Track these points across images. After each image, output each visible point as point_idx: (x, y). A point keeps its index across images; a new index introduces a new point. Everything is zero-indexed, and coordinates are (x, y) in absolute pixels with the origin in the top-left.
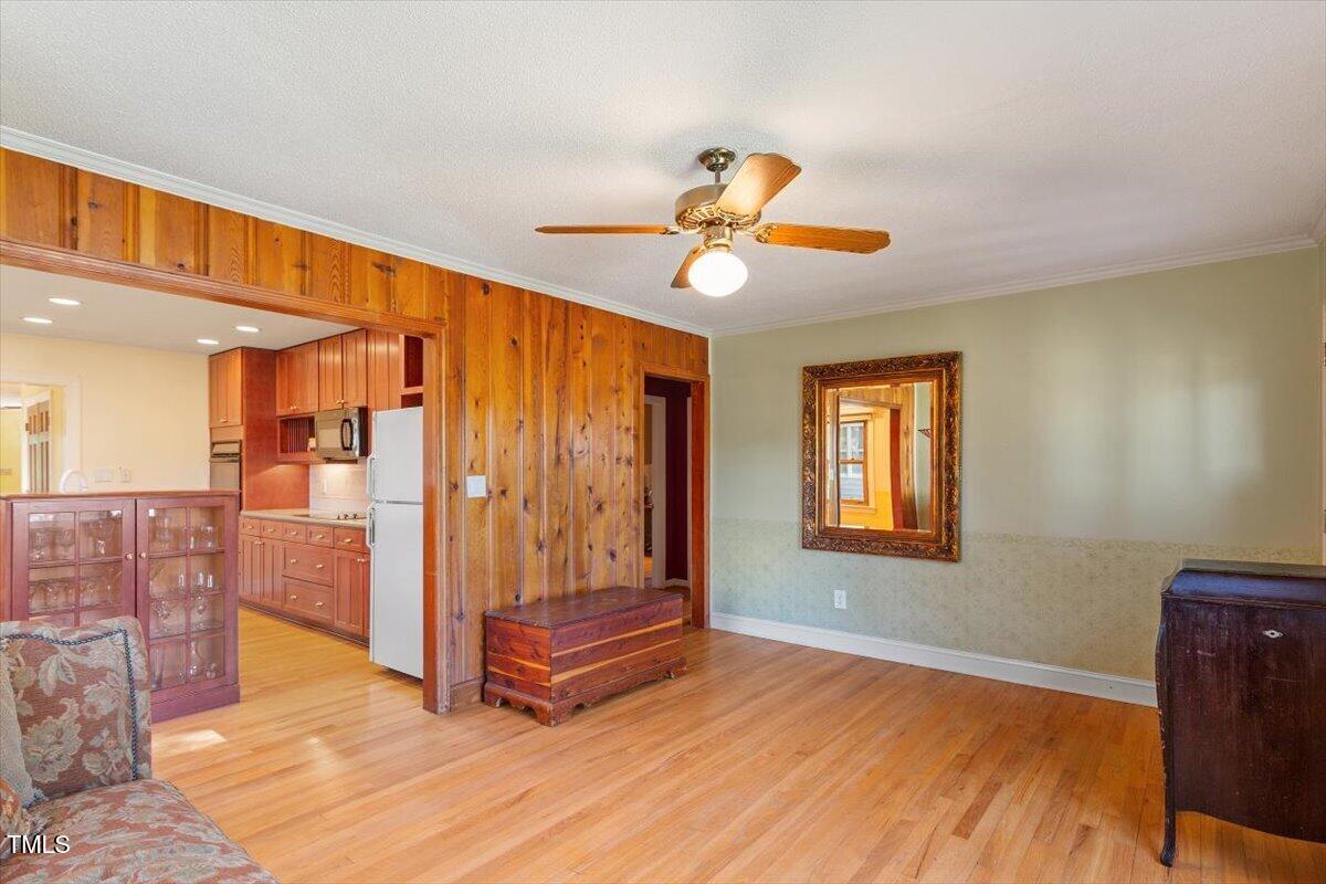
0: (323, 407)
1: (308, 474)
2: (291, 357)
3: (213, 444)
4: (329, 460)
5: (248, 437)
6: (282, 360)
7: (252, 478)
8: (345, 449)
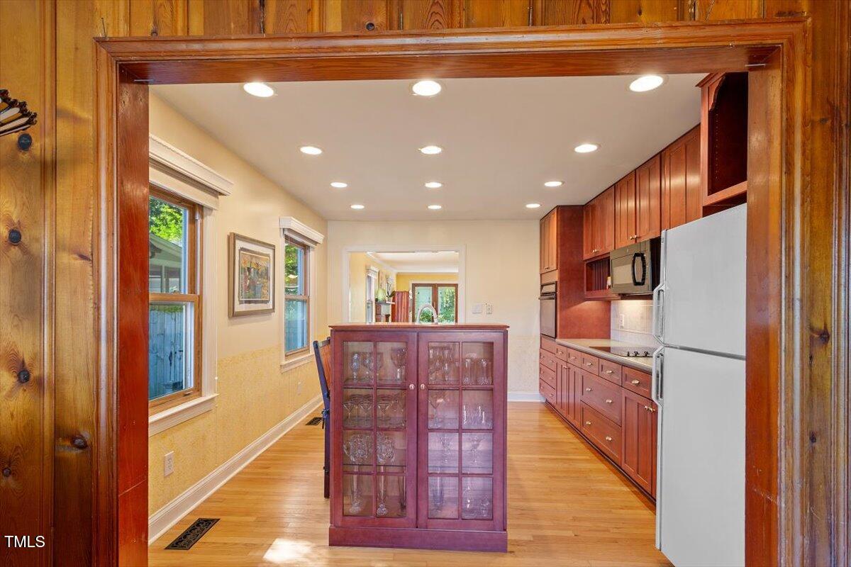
0: (619, 246)
1: (609, 310)
2: (593, 208)
3: (542, 286)
4: (625, 296)
5: (561, 279)
6: (587, 212)
7: (564, 312)
8: (636, 284)
